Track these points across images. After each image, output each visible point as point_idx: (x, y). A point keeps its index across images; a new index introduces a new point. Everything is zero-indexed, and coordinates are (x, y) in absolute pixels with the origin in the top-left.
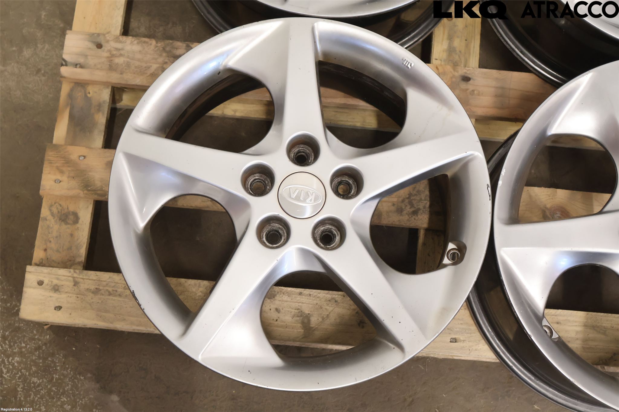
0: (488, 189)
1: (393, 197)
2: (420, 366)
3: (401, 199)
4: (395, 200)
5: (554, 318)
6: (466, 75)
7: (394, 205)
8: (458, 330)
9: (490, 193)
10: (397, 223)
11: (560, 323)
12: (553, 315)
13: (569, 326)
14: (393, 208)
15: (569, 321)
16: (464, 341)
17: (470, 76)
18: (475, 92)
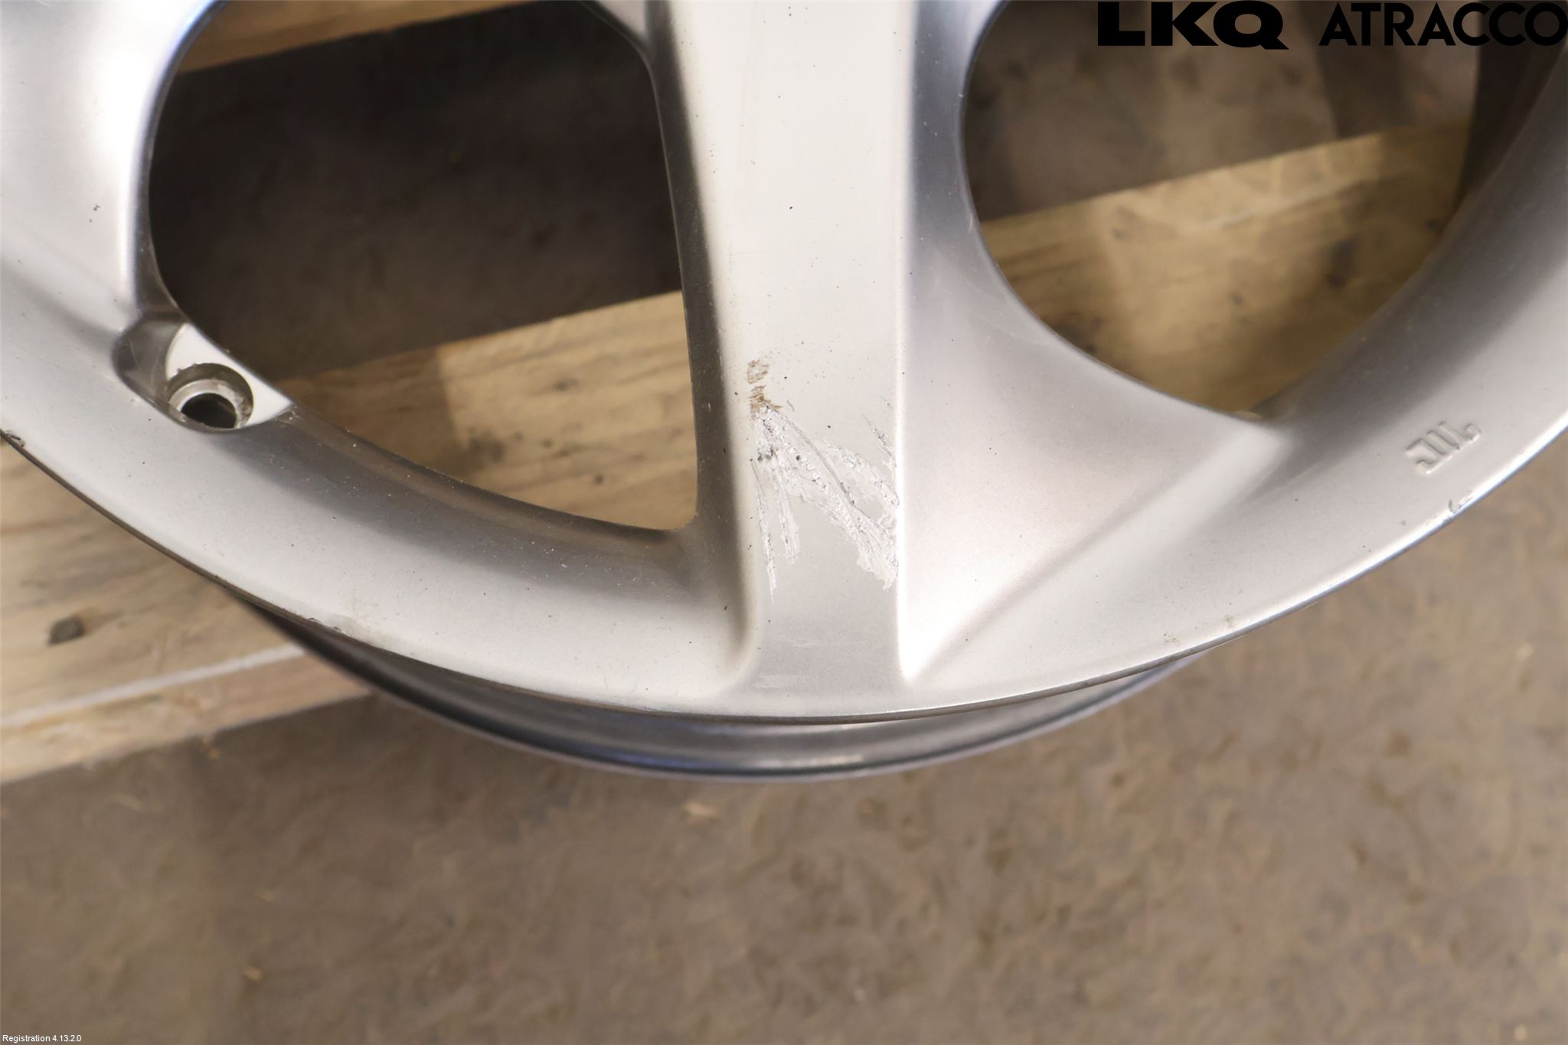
11: (573, 383)
15: (614, 359)
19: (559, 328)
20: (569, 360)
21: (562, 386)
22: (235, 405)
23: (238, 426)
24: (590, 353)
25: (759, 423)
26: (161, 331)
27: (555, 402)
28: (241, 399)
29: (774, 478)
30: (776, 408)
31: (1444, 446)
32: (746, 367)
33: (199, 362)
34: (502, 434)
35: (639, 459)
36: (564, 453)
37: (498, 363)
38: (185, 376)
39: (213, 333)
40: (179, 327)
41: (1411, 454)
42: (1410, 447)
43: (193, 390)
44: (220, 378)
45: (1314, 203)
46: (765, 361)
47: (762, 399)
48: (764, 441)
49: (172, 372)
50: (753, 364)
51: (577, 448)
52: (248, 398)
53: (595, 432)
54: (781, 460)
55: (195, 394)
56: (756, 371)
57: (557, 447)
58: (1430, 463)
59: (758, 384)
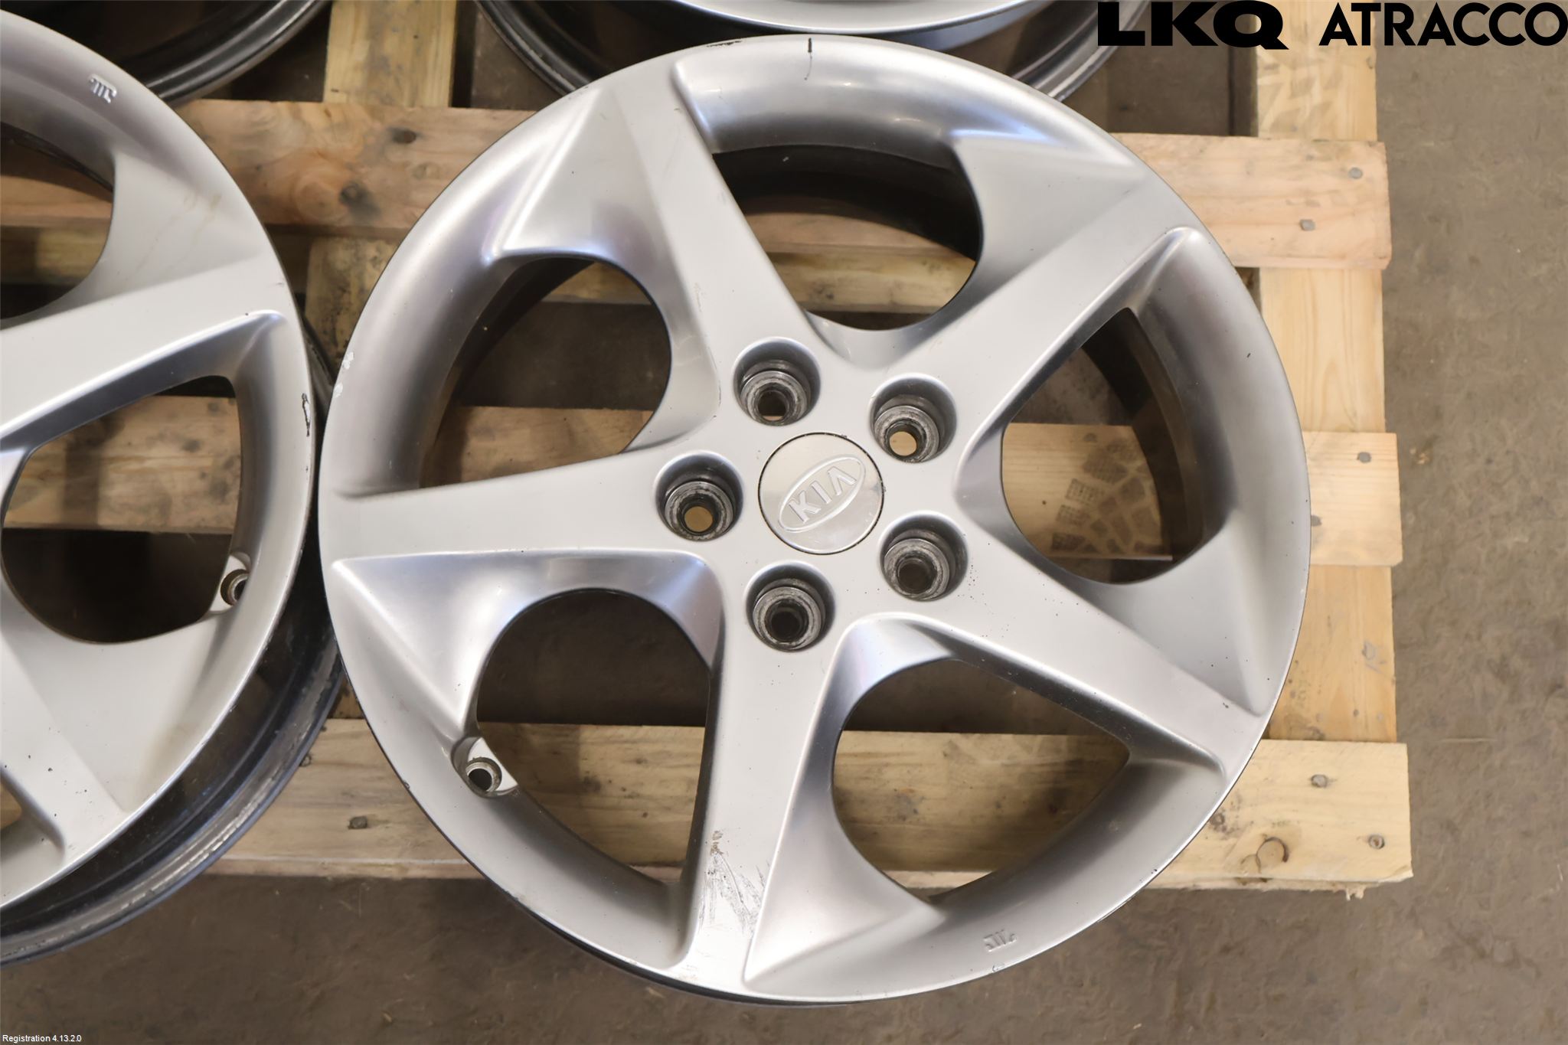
0: (304, 407)
1: (202, 457)
2: (342, 902)
3: (222, 461)
4: (207, 462)
5: (630, 749)
6: (405, 127)
7: (203, 476)
8: (371, 794)
9: (308, 417)
10: (213, 524)
11: (646, 761)
12: (626, 742)
13: (671, 767)
14: (201, 485)
15: (669, 754)
16: (386, 822)
17: (414, 129)
18: (429, 171)
19: (645, 731)
20: (646, 749)
21: (639, 761)
22: (492, 777)
23: (490, 789)
24: (658, 747)
25: (712, 859)
26: (470, 740)
27: (634, 769)
28: (495, 775)
29: (713, 883)
30: (721, 853)
31: (1000, 940)
32: (713, 833)
33: (483, 756)
34: (602, 778)
35: (668, 809)
36: (630, 797)
37: (609, 741)
38: (475, 760)
39: (493, 746)
40: (478, 739)
41: (986, 940)
42: (986, 938)
43: (477, 766)
44: (489, 763)
45: (1055, 764)
46: (721, 832)
47: (716, 848)
48: (712, 866)
49: (470, 759)
50: (716, 832)
51: (638, 796)
52: (499, 777)
53: (650, 790)
54: (717, 876)
55: (477, 768)
56: (717, 835)
57: (627, 793)
58: (992, 947)
59: (717, 841)
